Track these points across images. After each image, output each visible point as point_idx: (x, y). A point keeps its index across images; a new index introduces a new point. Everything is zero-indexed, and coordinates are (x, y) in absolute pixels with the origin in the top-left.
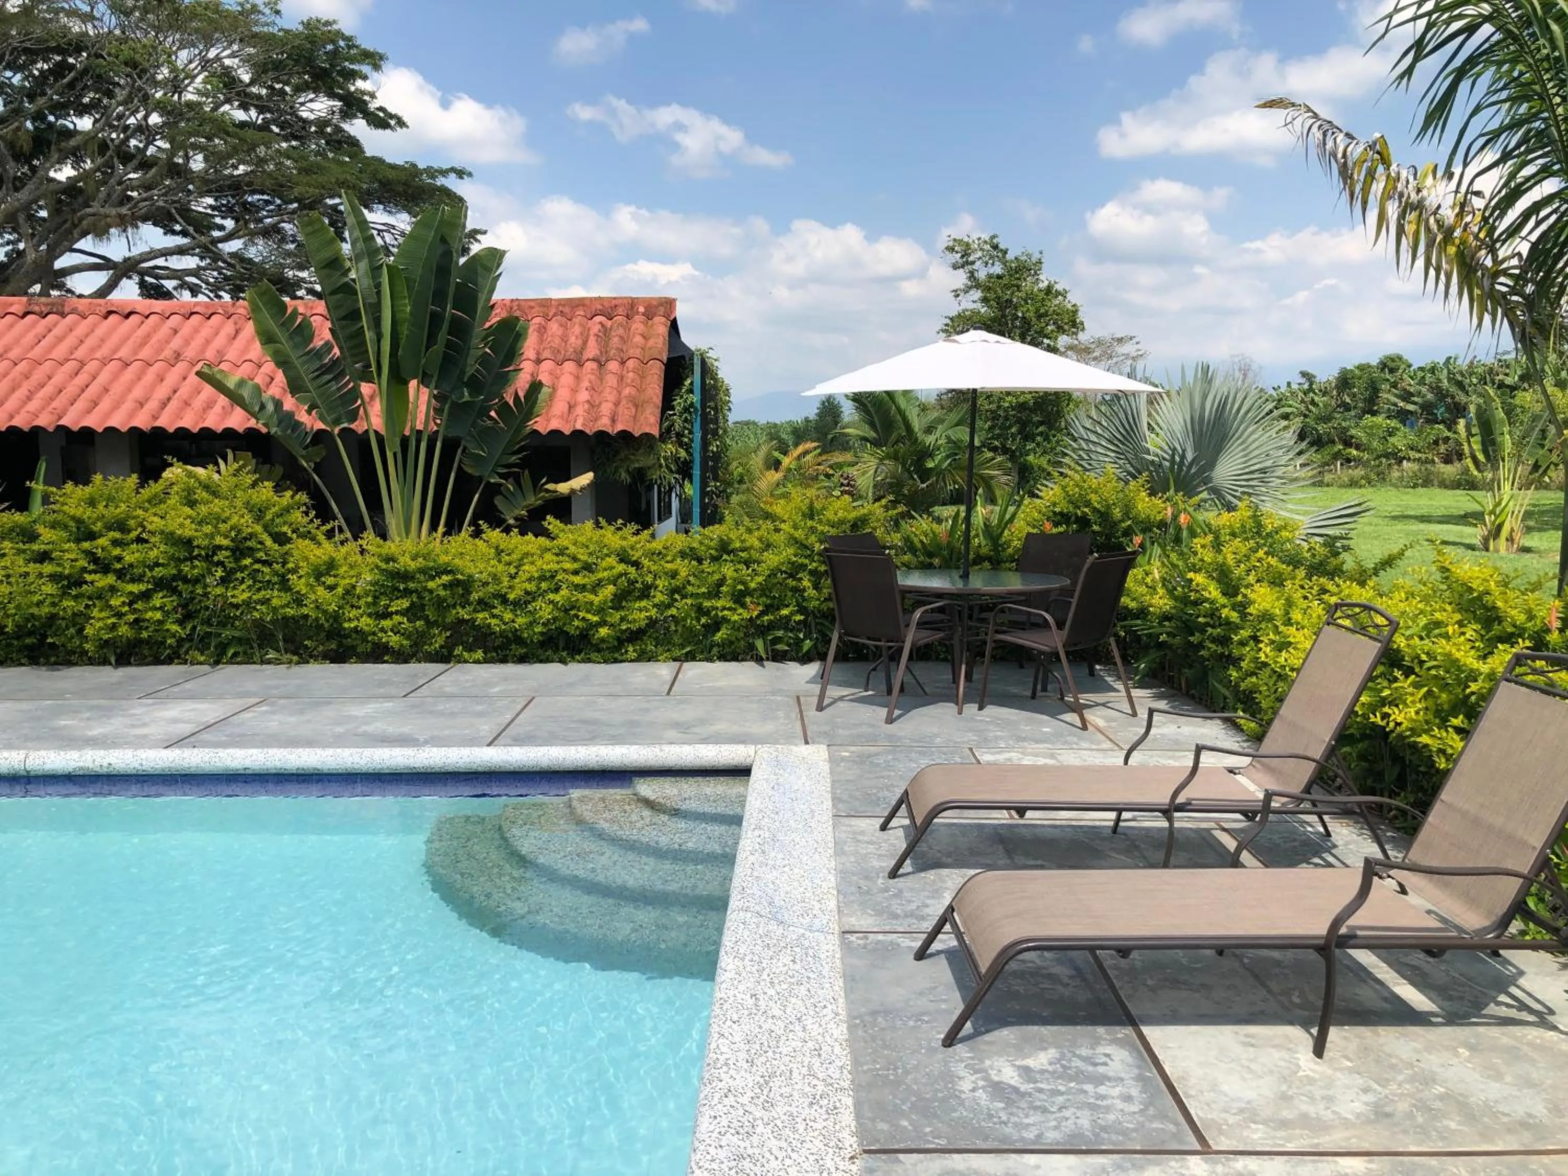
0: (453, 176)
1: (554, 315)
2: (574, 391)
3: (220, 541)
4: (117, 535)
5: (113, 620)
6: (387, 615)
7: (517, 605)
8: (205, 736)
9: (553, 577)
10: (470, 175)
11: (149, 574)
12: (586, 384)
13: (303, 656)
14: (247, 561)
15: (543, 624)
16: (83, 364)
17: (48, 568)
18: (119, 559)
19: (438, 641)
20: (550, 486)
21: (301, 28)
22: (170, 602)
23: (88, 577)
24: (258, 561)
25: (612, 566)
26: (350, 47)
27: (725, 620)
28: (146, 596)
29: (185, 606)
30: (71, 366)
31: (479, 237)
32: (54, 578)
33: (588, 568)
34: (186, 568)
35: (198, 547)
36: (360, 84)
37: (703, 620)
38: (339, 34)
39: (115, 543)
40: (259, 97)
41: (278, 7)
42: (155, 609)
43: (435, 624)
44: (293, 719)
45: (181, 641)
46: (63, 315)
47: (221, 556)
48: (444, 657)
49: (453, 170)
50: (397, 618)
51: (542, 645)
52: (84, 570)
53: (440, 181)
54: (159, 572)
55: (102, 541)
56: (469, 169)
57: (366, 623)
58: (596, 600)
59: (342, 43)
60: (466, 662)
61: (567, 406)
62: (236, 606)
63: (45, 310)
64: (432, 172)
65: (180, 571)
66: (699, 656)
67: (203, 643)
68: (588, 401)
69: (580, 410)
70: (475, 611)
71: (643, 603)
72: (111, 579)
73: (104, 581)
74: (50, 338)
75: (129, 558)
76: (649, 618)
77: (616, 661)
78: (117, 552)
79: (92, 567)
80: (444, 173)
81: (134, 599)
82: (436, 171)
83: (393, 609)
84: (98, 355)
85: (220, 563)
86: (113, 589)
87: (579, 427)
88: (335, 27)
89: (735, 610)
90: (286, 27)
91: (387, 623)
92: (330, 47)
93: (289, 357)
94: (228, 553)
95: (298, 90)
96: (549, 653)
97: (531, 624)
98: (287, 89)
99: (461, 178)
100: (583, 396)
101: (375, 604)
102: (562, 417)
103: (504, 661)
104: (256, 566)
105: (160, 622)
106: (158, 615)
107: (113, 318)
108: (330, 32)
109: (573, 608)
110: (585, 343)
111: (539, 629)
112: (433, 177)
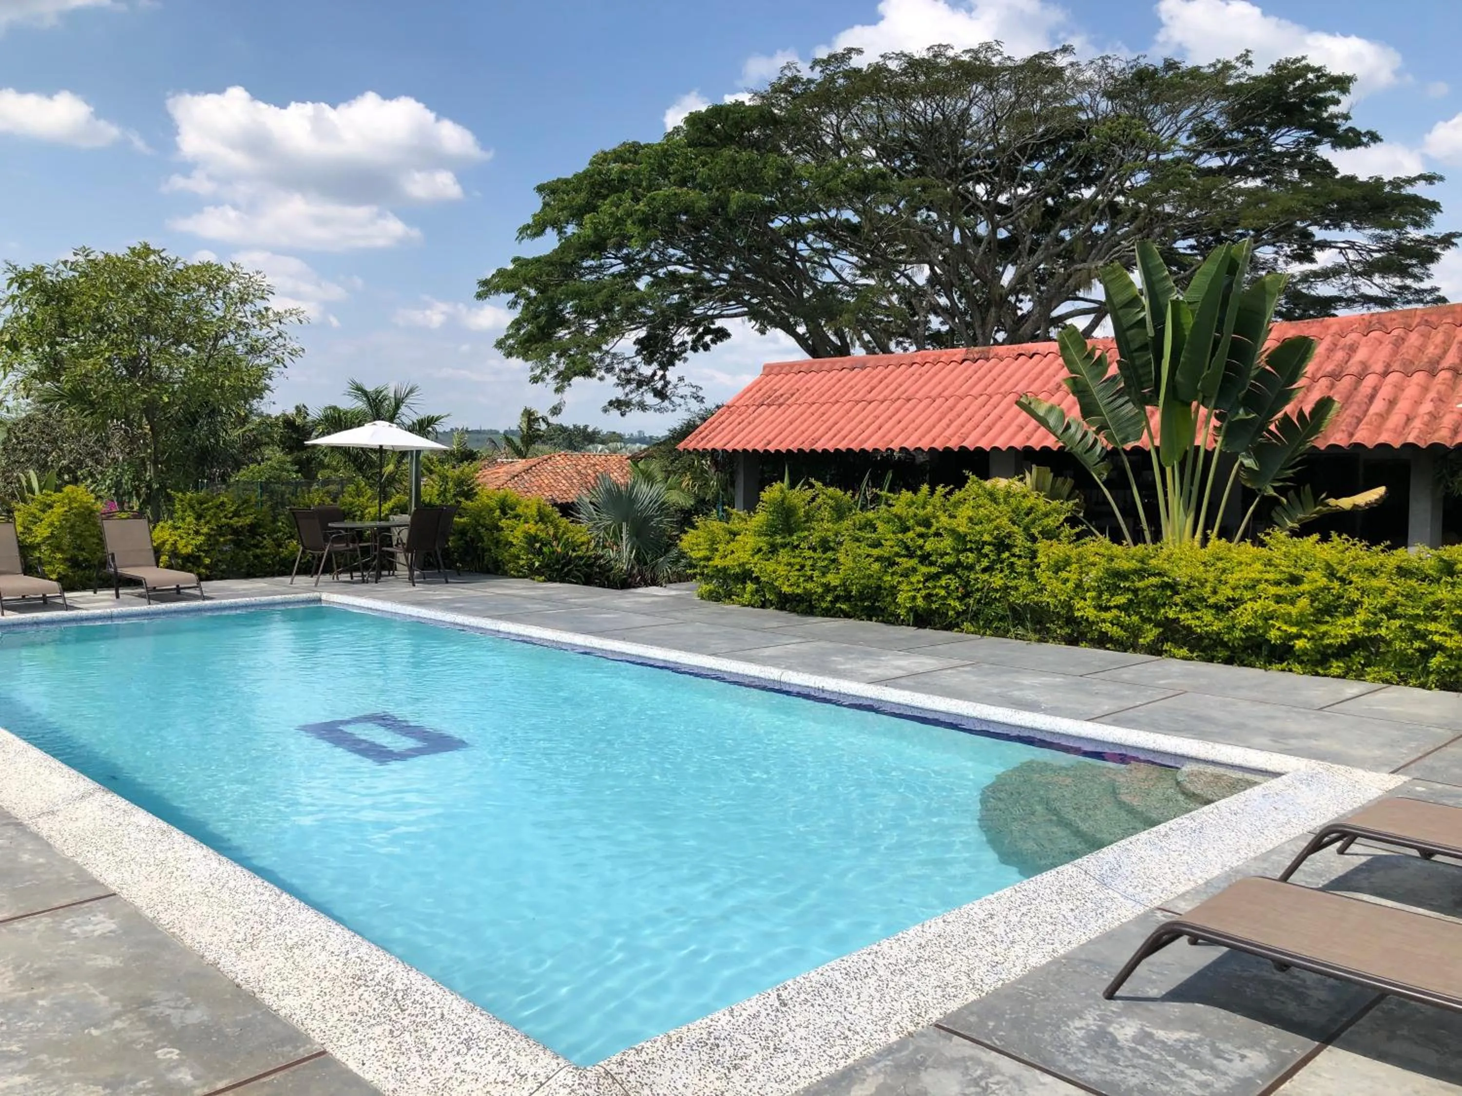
0: (1422, 183)
1: (1418, 325)
2: (1418, 403)
3: (986, 538)
4: (923, 530)
5: (913, 593)
6: (1107, 609)
7: (1219, 609)
8: (903, 681)
9: (1254, 587)
10: (1441, 179)
11: (940, 561)
12: (1432, 394)
13: (1044, 635)
14: (1006, 555)
15: (1242, 630)
16: (990, 397)
17: (876, 552)
18: (921, 547)
19: (1151, 634)
20: (1332, 501)
21: (1270, 71)
22: (954, 583)
23: (897, 559)
24: (1014, 555)
25: (1316, 579)
26: (1318, 78)
27: (1441, 648)
28: (937, 577)
29: (965, 587)
30: (984, 398)
31: (1454, 240)
32: (878, 559)
33: (1295, 580)
34: (962, 557)
35: (970, 541)
36: (1333, 109)
37: (1417, 644)
38: (1309, 68)
39: (921, 535)
40: (1235, 142)
41: (1250, 59)
42: (942, 587)
43: (1149, 620)
44: (974, 679)
45: (958, 614)
46: (987, 359)
47: (987, 549)
48: (1155, 650)
49: (1421, 177)
50: (1115, 612)
51: (1245, 649)
52: (897, 554)
53: (1409, 190)
54: (948, 560)
55: (911, 534)
56: (1439, 173)
57: (1091, 613)
58: (1294, 611)
59: (1310, 76)
60: (1174, 657)
61: (1404, 418)
62: (997, 591)
63: (976, 356)
64: (1397, 184)
65: (959, 560)
66: (1413, 681)
67: (975, 617)
68: (1430, 413)
69: (1417, 423)
70: (1181, 611)
71: (1349, 620)
72: (913, 562)
73: (907, 563)
74: (975, 378)
75: (928, 547)
76: (1353, 636)
77: (1317, 674)
78: (920, 542)
79: (903, 552)
80: (1410, 181)
81: (929, 577)
82: (1404, 181)
83: (1112, 604)
84: (1002, 390)
85: (986, 556)
86: (914, 570)
87: (1411, 439)
88: (1304, 62)
89: (1451, 635)
90: (1254, 75)
91: (1108, 615)
92: (1298, 83)
93: (1088, 385)
94: (990, 548)
95: (1272, 128)
96: (1253, 658)
97: (1231, 629)
98: (1263, 129)
99: (1431, 183)
100: (1427, 407)
101: (1100, 596)
102: (1395, 431)
103: (1211, 660)
104: (1012, 559)
105: (945, 598)
106: (943, 593)
107: (1022, 358)
108: (1298, 68)
109: (1272, 618)
110: (1445, 352)
111: (1237, 634)
112: (1399, 187)
